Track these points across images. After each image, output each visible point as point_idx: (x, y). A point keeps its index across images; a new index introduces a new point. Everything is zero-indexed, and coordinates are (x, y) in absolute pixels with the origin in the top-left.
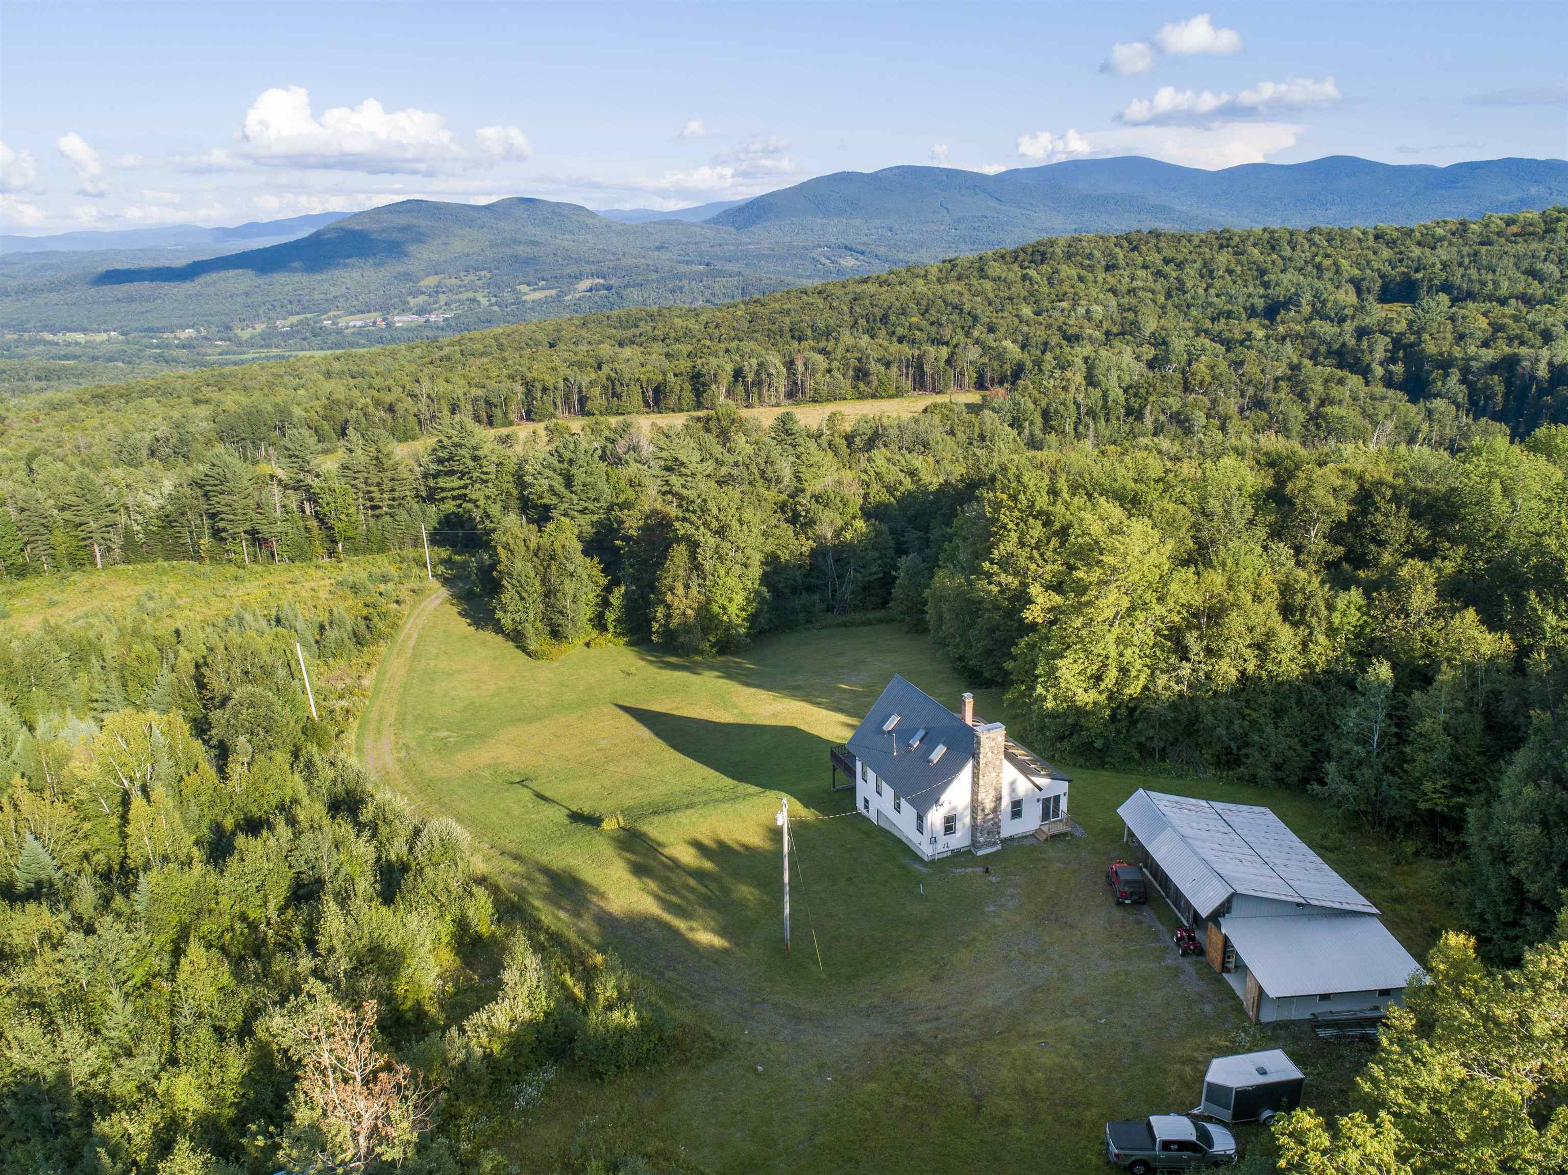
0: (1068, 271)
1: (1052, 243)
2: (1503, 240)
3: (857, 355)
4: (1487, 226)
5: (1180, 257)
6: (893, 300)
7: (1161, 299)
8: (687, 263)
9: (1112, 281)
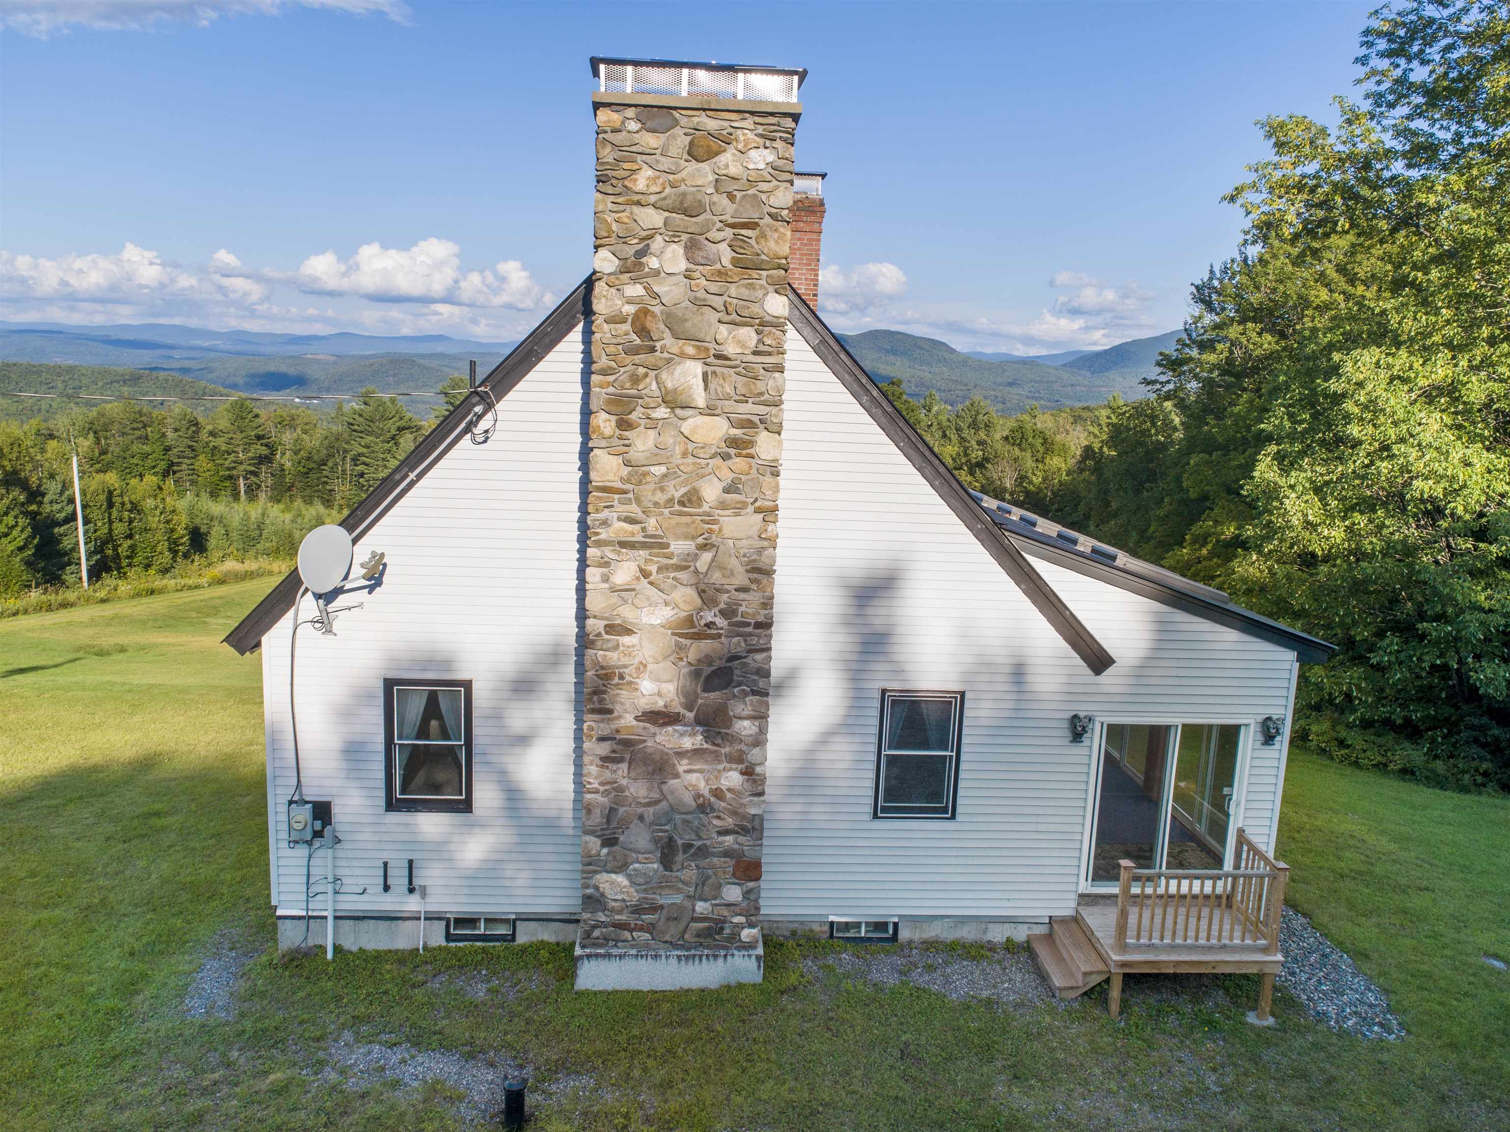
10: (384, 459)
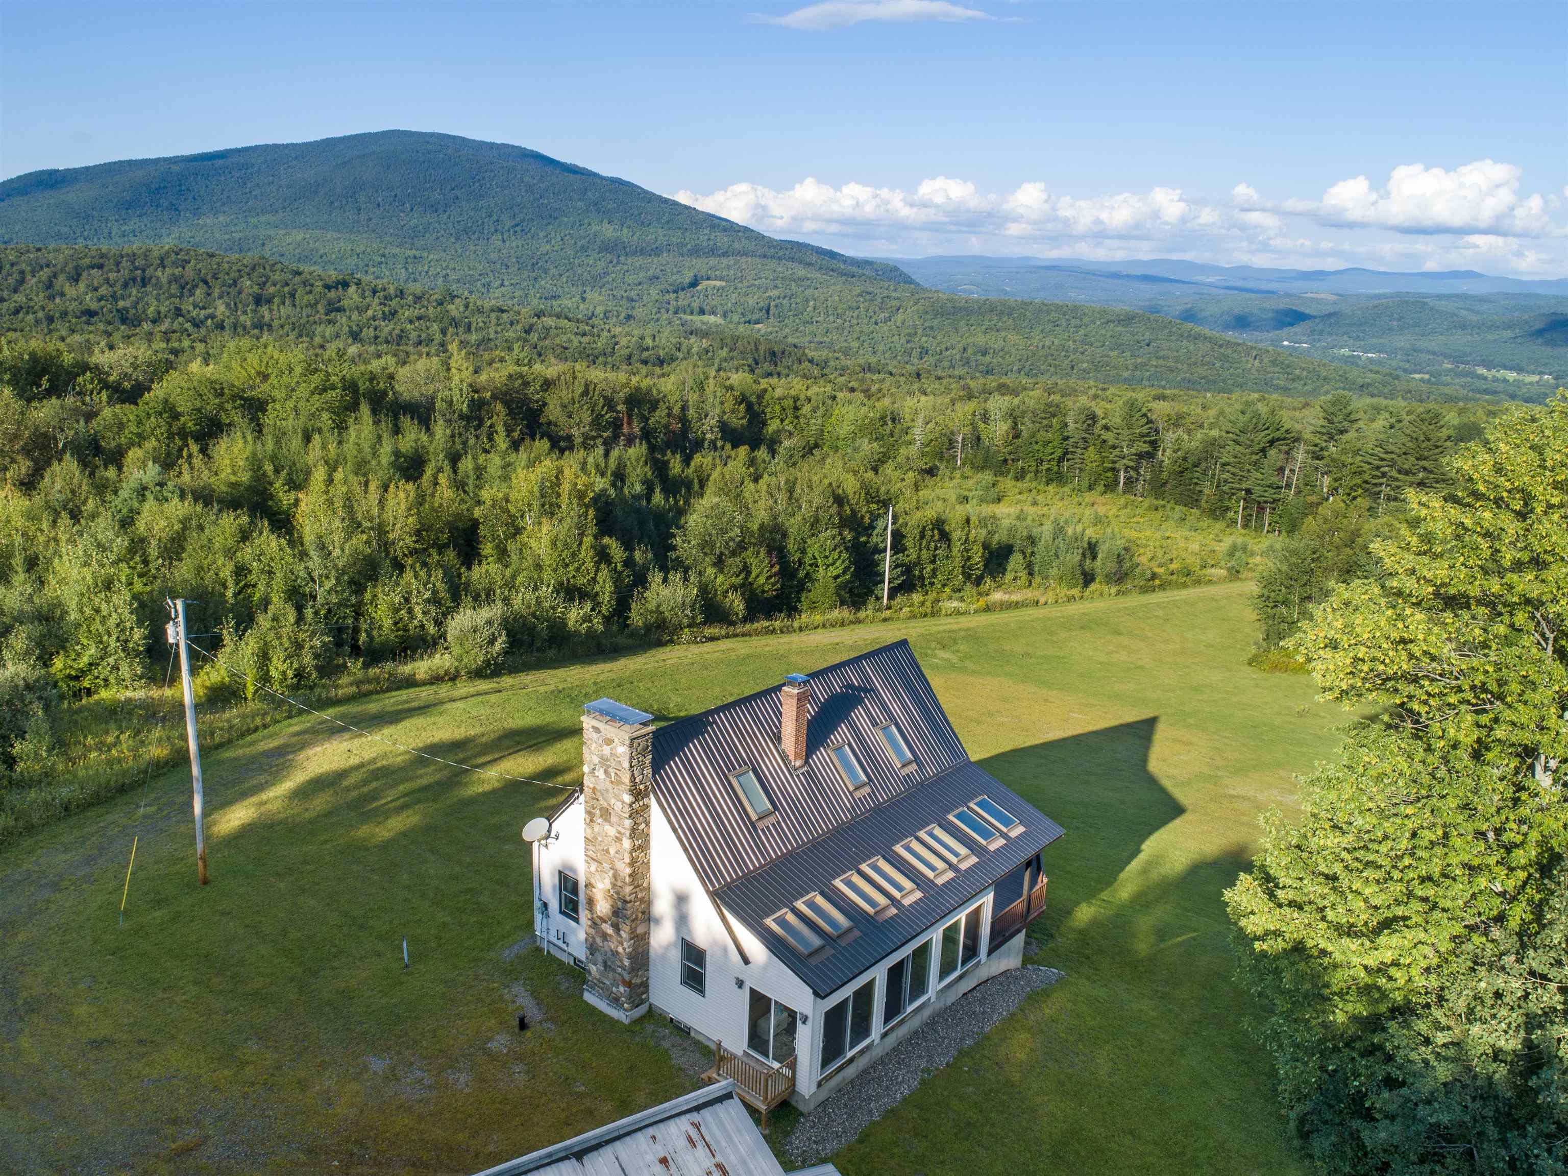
10: (1249, 471)
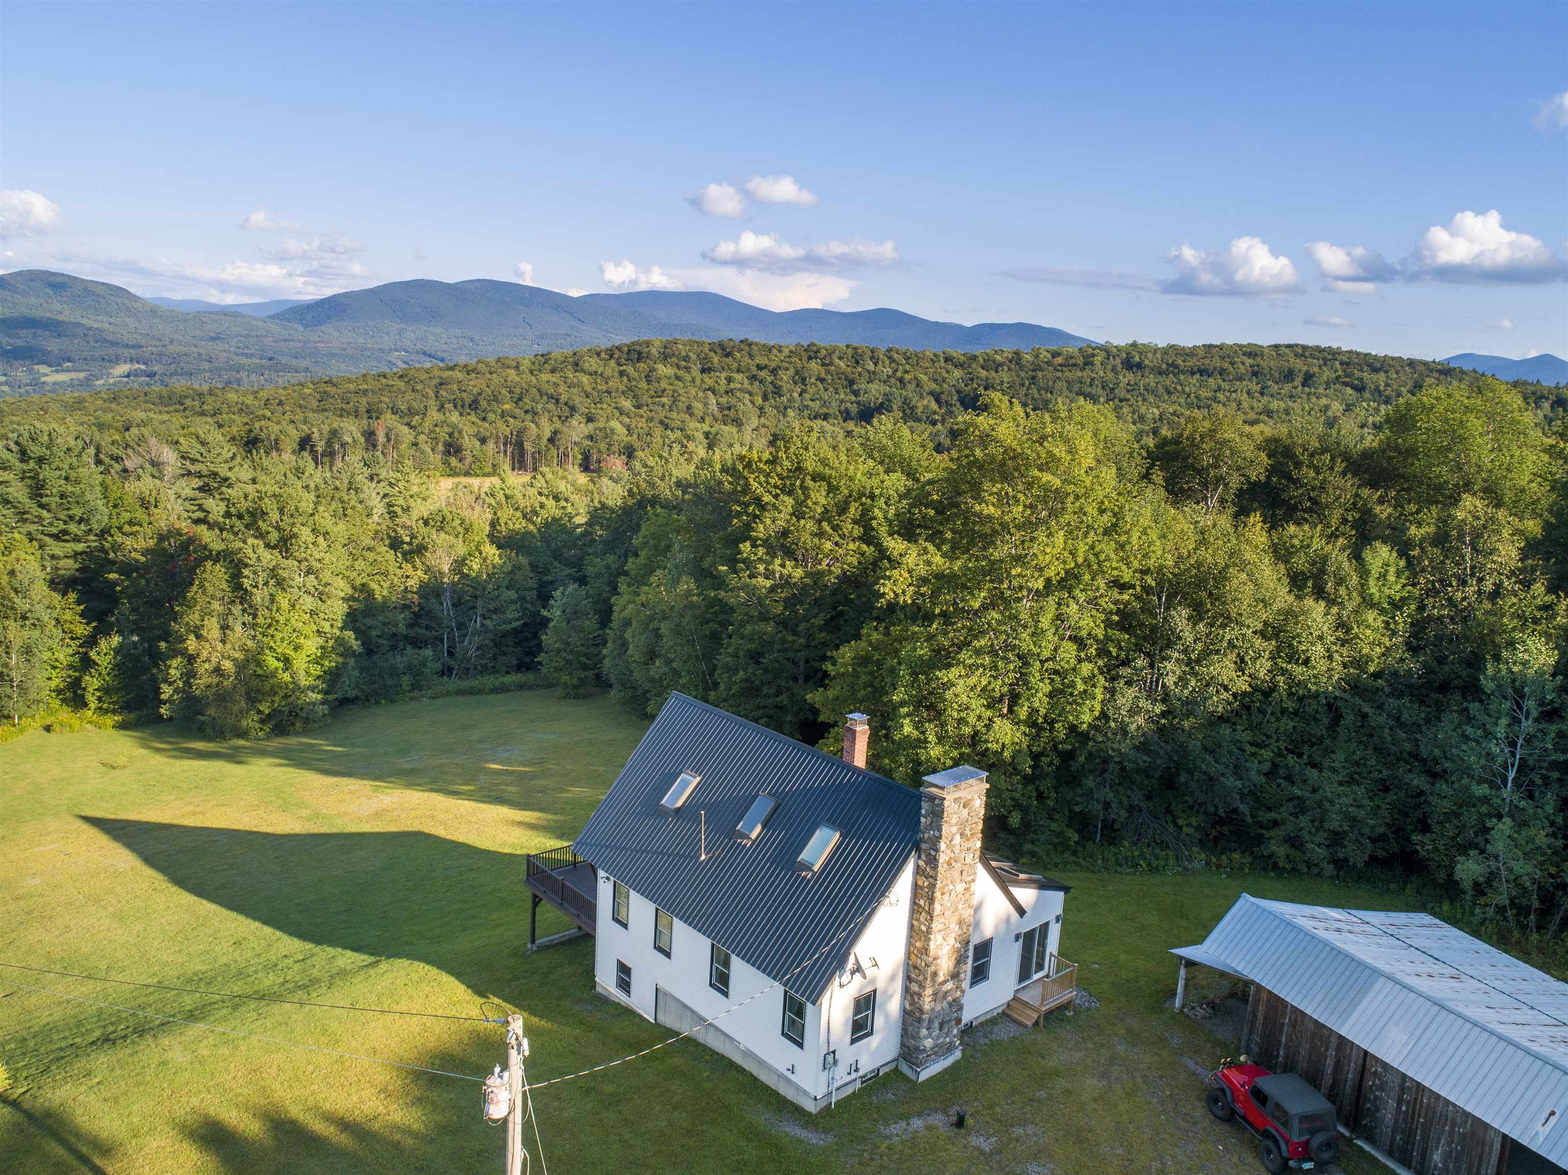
0: (664, 370)
1: (648, 344)
2: (1051, 368)
3: (446, 429)
4: (1037, 356)
5: (773, 365)
6: (484, 387)
7: (759, 400)
8: (246, 355)
9: (709, 382)
